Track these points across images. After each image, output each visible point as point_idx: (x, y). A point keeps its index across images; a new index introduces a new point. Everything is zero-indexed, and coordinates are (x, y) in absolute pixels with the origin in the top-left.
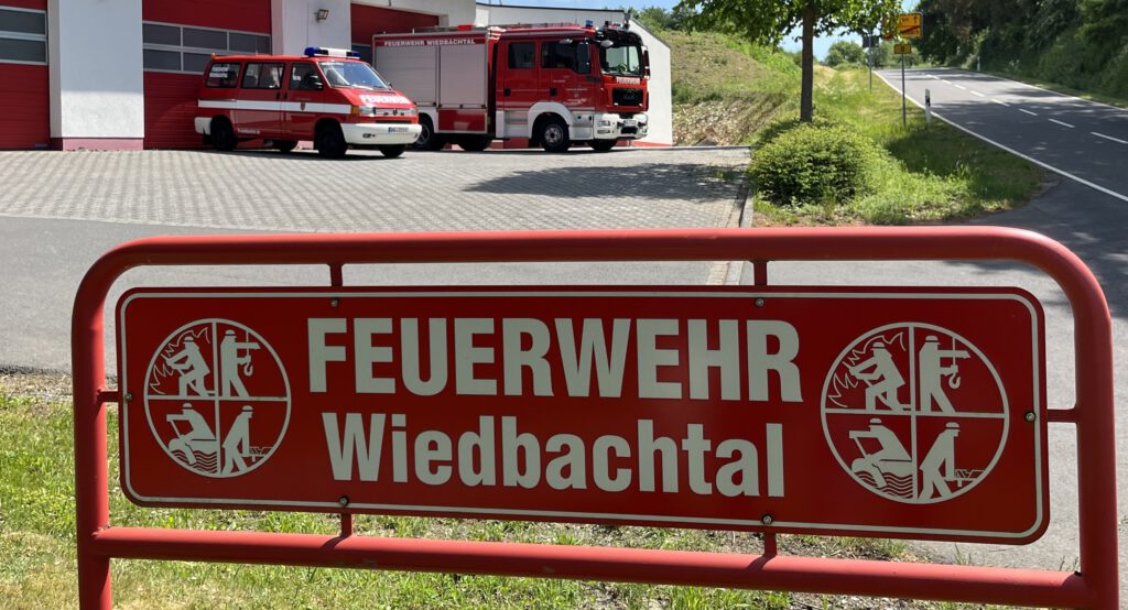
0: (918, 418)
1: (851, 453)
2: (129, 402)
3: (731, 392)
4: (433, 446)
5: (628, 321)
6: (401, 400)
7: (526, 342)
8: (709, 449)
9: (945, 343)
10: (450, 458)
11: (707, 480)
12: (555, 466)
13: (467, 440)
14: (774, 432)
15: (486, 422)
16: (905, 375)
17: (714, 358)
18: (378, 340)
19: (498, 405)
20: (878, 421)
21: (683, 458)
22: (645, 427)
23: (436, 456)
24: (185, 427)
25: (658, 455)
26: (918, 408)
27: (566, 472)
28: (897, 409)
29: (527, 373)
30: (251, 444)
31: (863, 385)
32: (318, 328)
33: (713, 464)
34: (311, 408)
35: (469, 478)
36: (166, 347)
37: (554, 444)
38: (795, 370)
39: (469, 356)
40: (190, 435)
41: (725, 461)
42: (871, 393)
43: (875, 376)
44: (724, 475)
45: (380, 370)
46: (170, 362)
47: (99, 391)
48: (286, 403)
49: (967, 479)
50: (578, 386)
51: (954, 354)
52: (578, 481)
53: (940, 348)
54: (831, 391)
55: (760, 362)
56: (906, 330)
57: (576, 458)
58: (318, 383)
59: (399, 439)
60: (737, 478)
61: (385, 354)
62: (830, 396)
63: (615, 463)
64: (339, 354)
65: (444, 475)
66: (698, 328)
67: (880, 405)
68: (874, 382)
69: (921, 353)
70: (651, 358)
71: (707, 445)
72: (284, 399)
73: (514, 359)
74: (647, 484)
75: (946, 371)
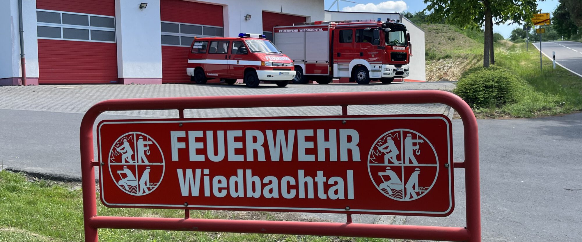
0: (404, 167)
1: (379, 181)
2: (103, 165)
3: (333, 158)
4: (220, 182)
5: (294, 131)
6: (207, 164)
7: (255, 139)
8: (325, 181)
9: (414, 137)
10: (226, 187)
11: (325, 193)
12: (267, 189)
13: (233, 179)
14: (350, 174)
15: (240, 172)
16: (399, 150)
17: (327, 145)
18: (198, 140)
19: (244, 165)
20: (389, 168)
21: (315, 184)
22: (301, 173)
23: (221, 186)
24: (125, 176)
25: (306, 183)
26: (404, 163)
27: (271, 191)
28: (396, 163)
29: (255, 152)
30: (150, 182)
31: (383, 154)
32: (175, 135)
33: (327, 187)
34: (172, 167)
35: (234, 195)
36: (117, 144)
37: (266, 180)
38: (358, 149)
39: (233, 145)
40: (126, 179)
41: (332, 185)
42: (387, 157)
43: (388, 150)
44: (331, 191)
45: (199, 152)
46: (118, 149)
47: (91, 161)
48: (163, 165)
49: (423, 191)
50: (275, 157)
51: (418, 141)
52: (276, 195)
53: (412, 139)
54: (371, 157)
55: (345, 146)
56: (399, 132)
57: (275, 185)
58: (175, 157)
59: (207, 179)
60: (336, 192)
61: (201, 145)
62: (371, 159)
63: (290, 187)
64: (183, 145)
65: (224, 193)
66: (321, 133)
67: (390, 162)
68: (387, 153)
69: (405, 141)
70: (303, 145)
71: (325, 179)
72: (162, 164)
73: (250, 147)
74: (302, 196)
75: (415, 148)
